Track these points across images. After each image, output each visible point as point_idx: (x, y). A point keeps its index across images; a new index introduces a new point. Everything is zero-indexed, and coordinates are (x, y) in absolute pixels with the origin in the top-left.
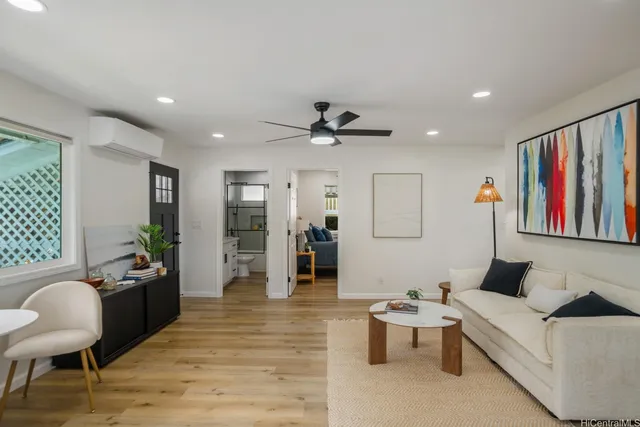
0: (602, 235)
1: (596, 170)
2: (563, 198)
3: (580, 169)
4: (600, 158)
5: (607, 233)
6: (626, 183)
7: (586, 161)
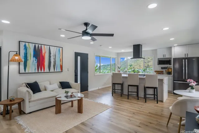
0: (56, 71)
1: (54, 58)
2: (44, 63)
3: (50, 57)
4: (55, 55)
5: (57, 70)
6: (60, 61)
7: (52, 55)
